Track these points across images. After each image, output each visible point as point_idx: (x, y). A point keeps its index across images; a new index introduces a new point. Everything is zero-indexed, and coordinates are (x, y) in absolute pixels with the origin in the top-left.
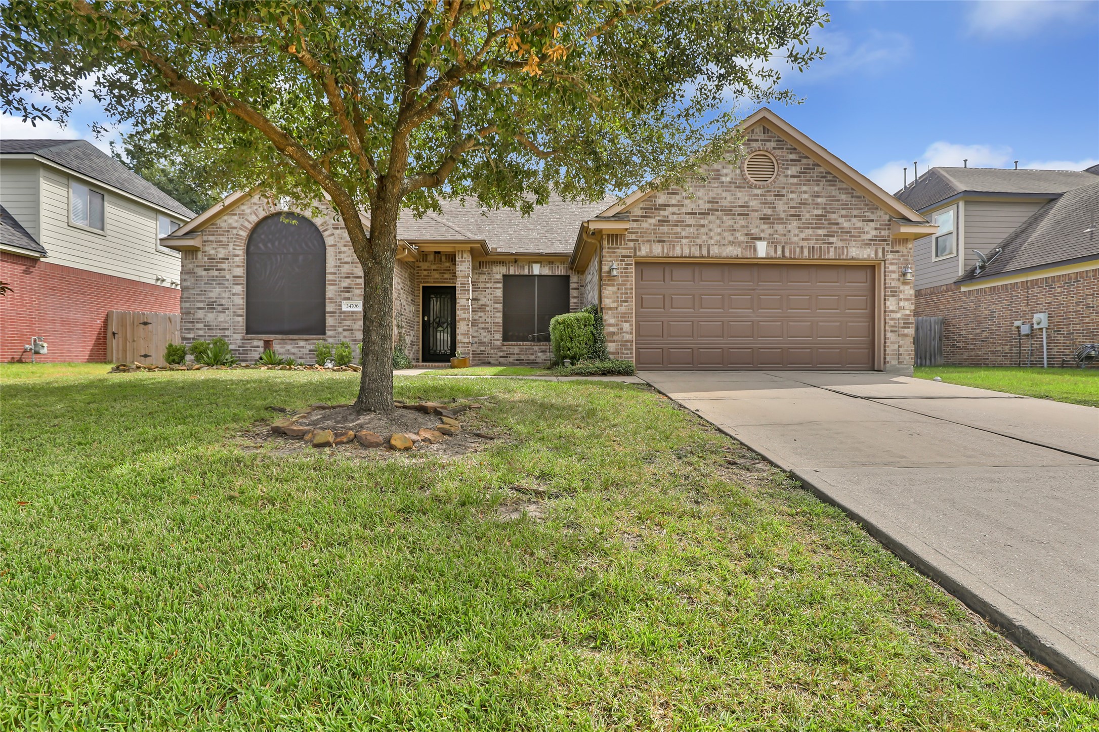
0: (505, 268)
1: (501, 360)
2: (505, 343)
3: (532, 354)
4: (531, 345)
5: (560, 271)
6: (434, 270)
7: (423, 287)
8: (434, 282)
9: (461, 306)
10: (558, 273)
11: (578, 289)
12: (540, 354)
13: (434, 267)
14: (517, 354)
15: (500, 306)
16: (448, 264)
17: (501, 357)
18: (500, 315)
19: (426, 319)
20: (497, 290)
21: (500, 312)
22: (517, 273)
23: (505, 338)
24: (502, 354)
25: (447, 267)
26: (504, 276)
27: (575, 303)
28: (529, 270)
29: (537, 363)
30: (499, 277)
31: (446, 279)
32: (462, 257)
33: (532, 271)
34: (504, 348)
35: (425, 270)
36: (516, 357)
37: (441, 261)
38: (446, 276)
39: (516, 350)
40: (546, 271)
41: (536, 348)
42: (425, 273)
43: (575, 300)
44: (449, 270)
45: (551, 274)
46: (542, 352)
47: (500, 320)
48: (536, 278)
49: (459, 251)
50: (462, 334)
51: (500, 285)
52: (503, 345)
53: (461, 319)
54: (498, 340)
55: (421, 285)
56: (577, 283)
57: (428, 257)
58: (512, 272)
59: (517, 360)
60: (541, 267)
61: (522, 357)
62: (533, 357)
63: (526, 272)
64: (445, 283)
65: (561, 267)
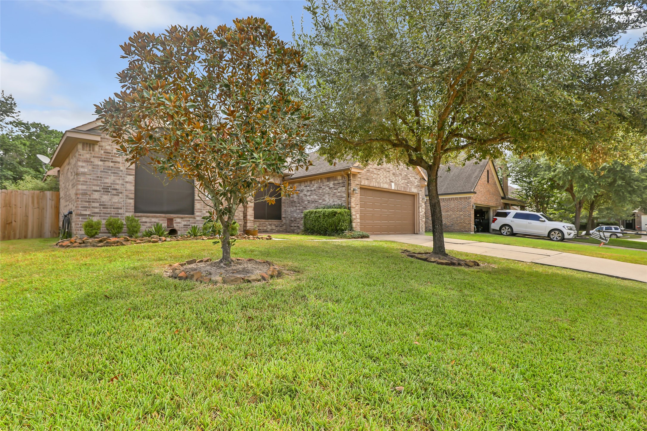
4: (265, 222)
5: (278, 181)
12: (269, 226)
40: (272, 181)
41: (267, 223)
45: (274, 183)
50: (250, 215)
60: (269, 178)
61: (261, 228)
62: (265, 228)
65: (278, 179)
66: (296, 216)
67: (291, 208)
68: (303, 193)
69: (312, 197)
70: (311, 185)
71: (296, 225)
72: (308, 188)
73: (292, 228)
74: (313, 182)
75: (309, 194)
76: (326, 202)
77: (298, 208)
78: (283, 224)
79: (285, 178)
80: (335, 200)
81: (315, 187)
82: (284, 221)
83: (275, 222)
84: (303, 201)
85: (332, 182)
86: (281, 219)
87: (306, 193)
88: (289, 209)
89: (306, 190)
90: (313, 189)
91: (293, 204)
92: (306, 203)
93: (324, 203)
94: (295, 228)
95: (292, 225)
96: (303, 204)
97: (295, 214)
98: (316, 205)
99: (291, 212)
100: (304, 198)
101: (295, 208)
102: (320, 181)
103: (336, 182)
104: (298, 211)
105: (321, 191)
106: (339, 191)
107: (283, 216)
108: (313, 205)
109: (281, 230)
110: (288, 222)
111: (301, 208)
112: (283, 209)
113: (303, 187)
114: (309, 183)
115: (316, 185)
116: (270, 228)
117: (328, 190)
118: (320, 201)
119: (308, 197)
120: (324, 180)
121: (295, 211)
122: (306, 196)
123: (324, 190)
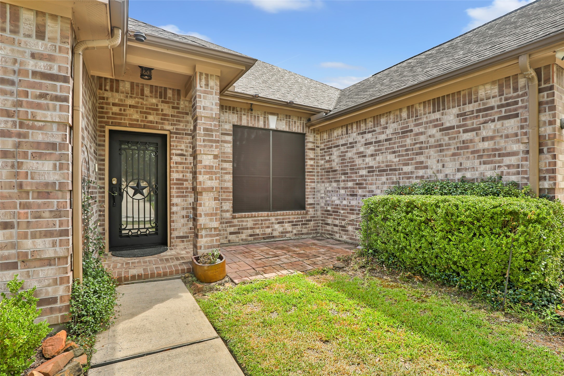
0: (235, 116)
1: (232, 237)
2: (237, 215)
3: (268, 227)
4: (268, 216)
5: (297, 127)
6: (130, 106)
7: (110, 131)
8: (131, 126)
9: (205, 167)
10: (295, 129)
11: (314, 149)
12: (277, 226)
13: (130, 102)
14: (252, 228)
15: (229, 166)
16: (154, 101)
17: (231, 233)
18: (229, 177)
19: (114, 182)
20: (225, 145)
21: (229, 173)
22: (250, 125)
23: (236, 209)
24: (232, 229)
25: (153, 104)
26: (234, 126)
27: (311, 165)
28: (265, 122)
29: (273, 237)
30: (228, 127)
31: (151, 122)
32: (207, 85)
33: (268, 124)
34: (235, 221)
35: (114, 104)
36: (250, 232)
37: (142, 94)
38: (151, 118)
39: (250, 223)
40: (283, 126)
41: (273, 219)
42: (116, 109)
43: (312, 162)
44: (157, 110)
45: (287, 130)
46: (279, 223)
47: (230, 185)
48: (271, 132)
49: (201, 74)
50: (206, 215)
51: (230, 138)
52: (234, 218)
53: (205, 190)
54: (227, 211)
55: (107, 128)
56: (314, 143)
57: (121, 84)
58: (244, 123)
59: (251, 236)
60: (277, 119)
61: (257, 231)
62: (269, 231)
63: (261, 125)
64: (149, 128)
65: (298, 123)
66: (337, 202)
67: (327, 185)
68: (354, 150)
69: (378, 158)
70: (378, 129)
71: (337, 222)
72: (368, 136)
73: (329, 228)
74: (383, 121)
75: (371, 150)
76: (429, 172)
77: (342, 184)
78: (308, 217)
79: (313, 118)
80: (467, 164)
81: (389, 131)
82: (311, 212)
83: (292, 215)
84: (354, 170)
85: (456, 111)
86: (303, 208)
87: (362, 149)
88: (321, 187)
89: (363, 141)
90: (382, 137)
91: (331, 175)
92: (364, 172)
93: (421, 173)
94: (336, 229)
95: (330, 221)
96: (354, 176)
97: (334, 198)
98: (395, 179)
99: (327, 192)
100: (358, 161)
101: (335, 185)
102: (404, 114)
103: (469, 108)
104: (342, 192)
105: (408, 141)
106: (484, 133)
107: (310, 201)
108: (384, 179)
109: (305, 231)
110: (319, 213)
111: (350, 184)
112: (309, 186)
113: (354, 136)
114: (370, 124)
115: (392, 127)
116: (281, 229)
117: (438, 135)
118: (407, 169)
119: (368, 160)
120: (421, 109)
121: (336, 191)
122: (362, 155)
123: (422, 138)
